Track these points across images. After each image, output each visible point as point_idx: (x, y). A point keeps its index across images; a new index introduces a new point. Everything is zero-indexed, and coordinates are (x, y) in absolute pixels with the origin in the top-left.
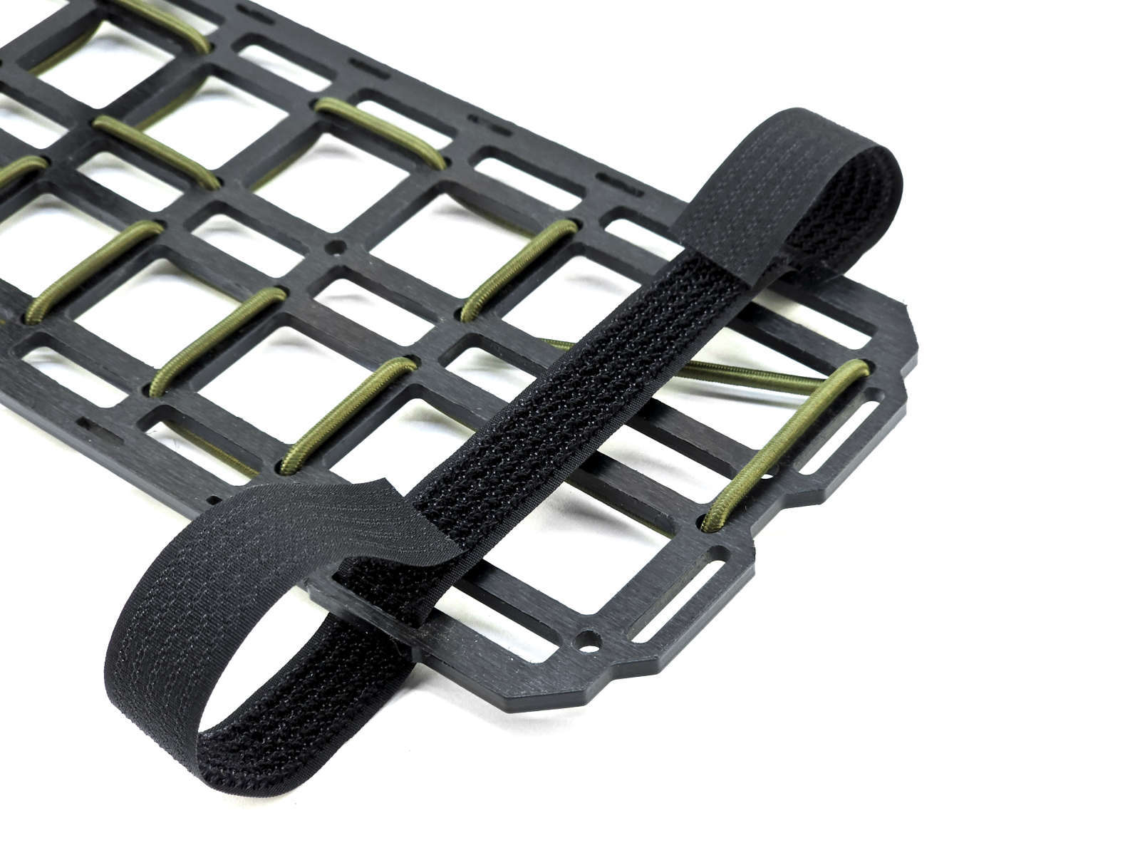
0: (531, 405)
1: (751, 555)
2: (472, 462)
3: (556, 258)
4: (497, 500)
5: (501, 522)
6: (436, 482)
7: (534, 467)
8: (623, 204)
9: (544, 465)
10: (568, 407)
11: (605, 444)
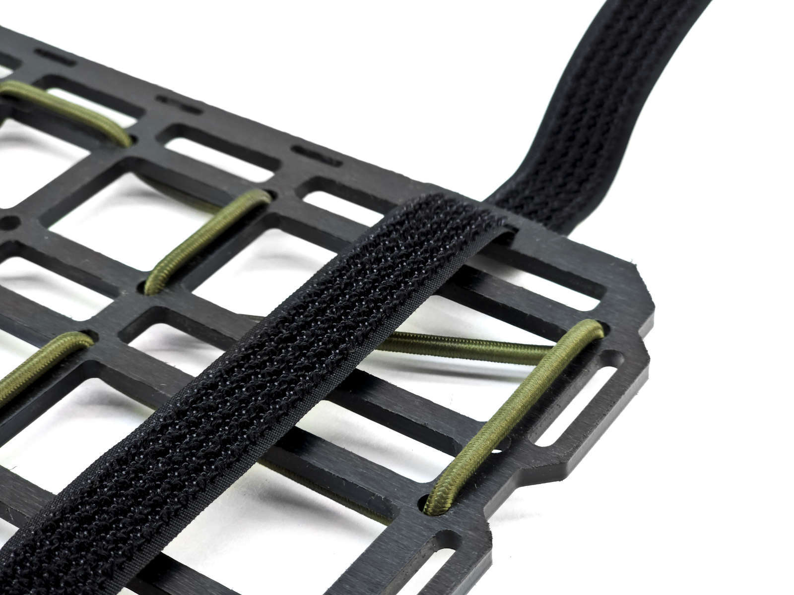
0: (221, 376)
1: (486, 540)
2: (152, 440)
3: (248, 230)
4: (180, 480)
5: (185, 507)
6: (107, 464)
7: (224, 443)
8: (321, 174)
9: (236, 440)
10: (263, 376)
11: (306, 416)
